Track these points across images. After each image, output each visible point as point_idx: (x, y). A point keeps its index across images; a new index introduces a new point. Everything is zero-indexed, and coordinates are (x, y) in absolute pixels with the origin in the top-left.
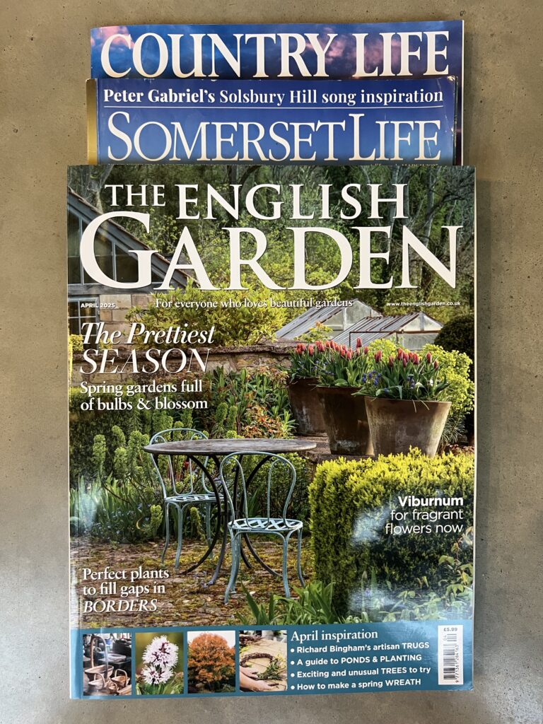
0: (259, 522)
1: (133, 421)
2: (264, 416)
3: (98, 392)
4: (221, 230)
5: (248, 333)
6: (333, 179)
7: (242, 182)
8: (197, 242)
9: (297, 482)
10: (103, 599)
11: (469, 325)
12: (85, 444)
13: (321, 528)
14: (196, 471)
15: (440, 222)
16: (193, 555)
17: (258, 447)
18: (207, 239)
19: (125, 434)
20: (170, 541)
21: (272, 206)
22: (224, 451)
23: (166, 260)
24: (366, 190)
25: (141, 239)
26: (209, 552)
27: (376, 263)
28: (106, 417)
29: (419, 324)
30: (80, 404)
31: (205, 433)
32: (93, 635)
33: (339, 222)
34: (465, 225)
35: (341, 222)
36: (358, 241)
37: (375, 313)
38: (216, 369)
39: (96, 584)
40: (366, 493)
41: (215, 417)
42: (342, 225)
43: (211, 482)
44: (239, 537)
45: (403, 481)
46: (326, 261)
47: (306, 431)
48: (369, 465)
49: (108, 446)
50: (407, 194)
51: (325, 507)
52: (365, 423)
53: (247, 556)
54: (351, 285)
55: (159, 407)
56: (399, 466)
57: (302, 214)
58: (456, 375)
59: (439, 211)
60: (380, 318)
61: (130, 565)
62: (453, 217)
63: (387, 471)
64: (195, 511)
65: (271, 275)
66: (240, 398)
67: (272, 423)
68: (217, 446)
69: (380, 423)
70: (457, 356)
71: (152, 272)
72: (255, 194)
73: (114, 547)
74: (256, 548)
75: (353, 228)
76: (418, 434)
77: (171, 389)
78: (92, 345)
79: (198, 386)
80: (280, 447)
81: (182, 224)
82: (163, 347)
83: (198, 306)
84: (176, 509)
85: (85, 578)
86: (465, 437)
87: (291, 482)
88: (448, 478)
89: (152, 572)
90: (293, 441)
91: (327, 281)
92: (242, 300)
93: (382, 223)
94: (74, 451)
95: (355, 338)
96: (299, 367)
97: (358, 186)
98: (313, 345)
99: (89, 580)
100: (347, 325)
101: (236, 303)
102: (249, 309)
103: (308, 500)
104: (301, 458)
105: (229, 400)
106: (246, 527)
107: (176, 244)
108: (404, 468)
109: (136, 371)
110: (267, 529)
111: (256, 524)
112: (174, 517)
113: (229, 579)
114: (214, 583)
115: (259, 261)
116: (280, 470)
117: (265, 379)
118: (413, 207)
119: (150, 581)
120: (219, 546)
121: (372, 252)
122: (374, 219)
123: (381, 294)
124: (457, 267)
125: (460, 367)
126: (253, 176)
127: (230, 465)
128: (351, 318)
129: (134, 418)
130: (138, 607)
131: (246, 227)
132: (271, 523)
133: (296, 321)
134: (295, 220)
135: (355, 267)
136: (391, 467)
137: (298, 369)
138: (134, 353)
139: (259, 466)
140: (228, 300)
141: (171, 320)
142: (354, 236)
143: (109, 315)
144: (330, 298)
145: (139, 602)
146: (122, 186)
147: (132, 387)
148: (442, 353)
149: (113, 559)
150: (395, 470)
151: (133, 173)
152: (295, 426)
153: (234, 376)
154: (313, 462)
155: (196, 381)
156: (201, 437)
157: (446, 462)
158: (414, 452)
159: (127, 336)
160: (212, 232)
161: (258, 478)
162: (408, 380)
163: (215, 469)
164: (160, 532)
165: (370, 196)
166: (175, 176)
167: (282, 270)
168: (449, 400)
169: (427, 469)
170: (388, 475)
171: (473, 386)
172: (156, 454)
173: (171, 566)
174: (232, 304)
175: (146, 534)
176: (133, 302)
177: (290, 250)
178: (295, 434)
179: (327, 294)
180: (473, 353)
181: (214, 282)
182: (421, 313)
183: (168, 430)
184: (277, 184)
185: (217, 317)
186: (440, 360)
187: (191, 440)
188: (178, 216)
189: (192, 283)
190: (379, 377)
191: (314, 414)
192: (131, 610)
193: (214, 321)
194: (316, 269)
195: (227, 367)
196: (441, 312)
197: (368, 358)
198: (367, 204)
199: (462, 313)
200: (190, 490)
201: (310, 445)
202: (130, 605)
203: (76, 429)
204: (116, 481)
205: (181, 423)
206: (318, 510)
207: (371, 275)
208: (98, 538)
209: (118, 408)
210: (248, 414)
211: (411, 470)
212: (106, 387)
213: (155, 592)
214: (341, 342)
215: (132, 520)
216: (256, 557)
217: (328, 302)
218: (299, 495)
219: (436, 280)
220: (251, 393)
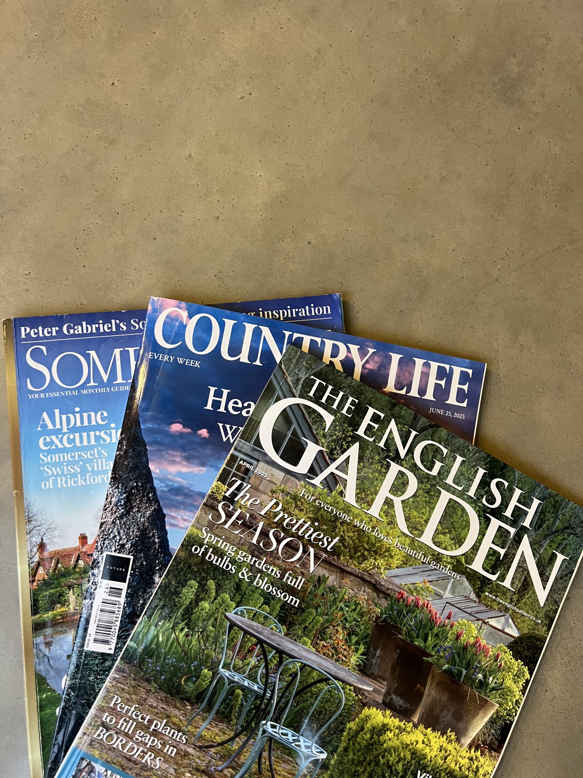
0: (290, 734)
1: (229, 585)
2: (342, 641)
3: (214, 543)
4: (385, 460)
5: (365, 558)
6: (490, 468)
7: (420, 431)
8: (361, 459)
9: (340, 715)
10: (116, 733)
11: (540, 644)
12: (178, 583)
13: (341, 768)
14: (259, 658)
15: (554, 546)
16: (217, 734)
17: (322, 665)
18: (370, 461)
19: (216, 592)
20: (203, 710)
21: (434, 463)
22: (292, 653)
23: (329, 461)
24: (511, 491)
25: (317, 434)
26: (232, 739)
27: (492, 553)
28: (208, 568)
29: (502, 623)
30: (193, 545)
31: (284, 629)
32: (90, 762)
33: (479, 504)
34: (571, 559)
35: (480, 505)
36: (486, 528)
37: (473, 596)
38: (321, 576)
39: (119, 715)
40: (393, 754)
41: (300, 618)
42: (480, 508)
43: (266, 676)
44: (265, 739)
45: (429, 758)
46: (455, 531)
47: (371, 672)
48: (409, 729)
49: (197, 596)
50: (539, 511)
51: (353, 750)
52: (422, 689)
53: (263, 760)
54: (466, 562)
55: (257, 584)
56: (432, 743)
57: (454, 482)
58: (513, 683)
59: (557, 537)
60: (475, 602)
61: (157, 713)
62: (565, 548)
63: (420, 742)
64: (238, 694)
65: (407, 519)
66: (329, 613)
67: (345, 650)
68: (288, 645)
69: (434, 696)
70: (520, 666)
71: (312, 464)
72: (425, 447)
73: (152, 689)
74: (275, 757)
75: (487, 515)
76: (461, 721)
77: (276, 573)
78: (231, 500)
79: (299, 583)
80: (341, 674)
81: (356, 438)
82: (288, 533)
83: (335, 513)
84: (224, 683)
85: (112, 705)
86: (496, 743)
87: (335, 712)
88: (467, 773)
89: (173, 731)
90: (356, 676)
91: (449, 548)
92: (373, 528)
93: (510, 523)
94: (165, 583)
95: (449, 609)
96: (392, 611)
97: (506, 484)
98: (412, 598)
99: (114, 709)
100: (447, 595)
101: (367, 528)
102: (376, 538)
103: (342, 736)
104: (354, 694)
105: (319, 610)
106: (276, 733)
107: (343, 452)
108: (436, 747)
109: (254, 541)
110: (293, 744)
111: (286, 735)
112: (218, 690)
113: (236, 773)
114: (221, 771)
115: (403, 502)
116: (332, 696)
117: (359, 607)
118: (539, 523)
119: (167, 738)
120: (243, 738)
121: (493, 542)
122: (506, 516)
123: (485, 581)
124: (551, 590)
125: (519, 677)
126: (431, 432)
127: (290, 669)
128: (453, 591)
129: (231, 582)
130: (143, 757)
131: (406, 468)
132: (299, 741)
133: (408, 570)
134: (446, 483)
135: (475, 548)
136: (425, 740)
137: (391, 613)
138: (261, 524)
139: (315, 683)
140: (362, 521)
141: (307, 513)
142: (485, 522)
143: (258, 481)
144: (445, 564)
145: (146, 754)
146: (325, 384)
147: (244, 554)
148: (509, 657)
149: (145, 700)
150: (427, 745)
151: (338, 378)
152: (364, 662)
153: (334, 591)
154: (362, 703)
155: (300, 578)
156: (278, 631)
157: (472, 758)
158: (450, 736)
159: (263, 507)
160: (377, 457)
161: (309, 694)
162: (473, 668)
163: (276, 665)
164: (199, 697)
165: (512, 497)
166: (370, 398)
167: (417, 520)
168: (498, 702)
169: (453, 756)
170: (420, 746)
171: (521, 699)
172: (233, 625)
173: (192, 734)
174: (364, 526)
175: (186, 692)
176: (284, 481)
177: (432, 507)
178: (360, 670)
179: (444, 559)
180: (534, 670)
181: (358, 499)
182: (508, 615)
183: (253, 608)
184: (446, 448)
185: (346, 531)
186: (505, 664)
187: (269, 628)
188: (357, 431)
189: (339, 491)
190: (452, 653)
191: (385, 659)
192: (135, 757)
193: (342, 533)
194: (444, 534)
195: (332, 579)
196: (524, 621)
197: (451, 632)
198: (506, 502)
199: (539, 631)
200: (244, 673)
201: (367, 687)
202: (137, 752)
203: (177, 566)
204: (186, 630)
205: (268, 609)
206: (346, 750)
207: (485, 562)
208: (142, 674)
209: (223, 566)
210: (329, 631)
211: (440, 751)
212: (223, 542)
213: (165, 751)
214: (436, 607)
215: (181, 673)
216: (270, 765)
217: (442, 567)
218: (337, 728)
219: (531, 592)
220: (340, 613)
